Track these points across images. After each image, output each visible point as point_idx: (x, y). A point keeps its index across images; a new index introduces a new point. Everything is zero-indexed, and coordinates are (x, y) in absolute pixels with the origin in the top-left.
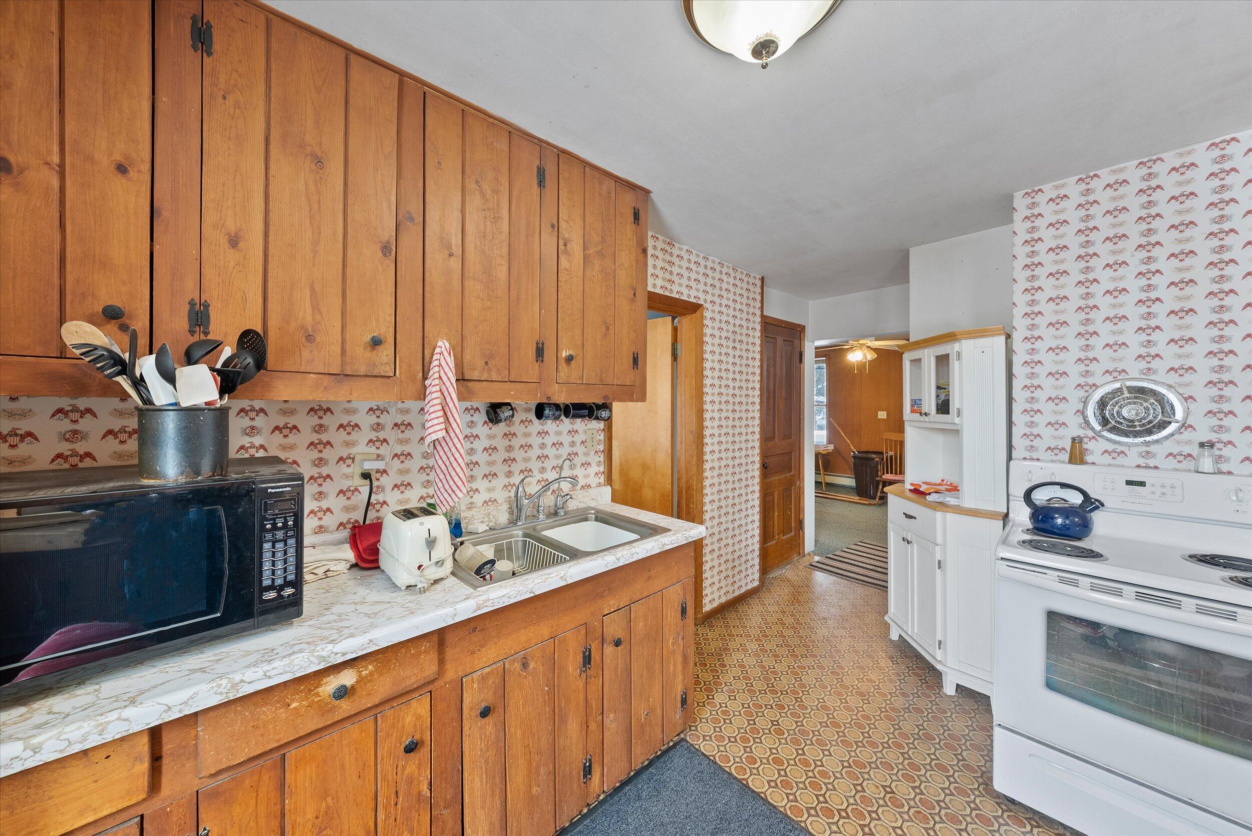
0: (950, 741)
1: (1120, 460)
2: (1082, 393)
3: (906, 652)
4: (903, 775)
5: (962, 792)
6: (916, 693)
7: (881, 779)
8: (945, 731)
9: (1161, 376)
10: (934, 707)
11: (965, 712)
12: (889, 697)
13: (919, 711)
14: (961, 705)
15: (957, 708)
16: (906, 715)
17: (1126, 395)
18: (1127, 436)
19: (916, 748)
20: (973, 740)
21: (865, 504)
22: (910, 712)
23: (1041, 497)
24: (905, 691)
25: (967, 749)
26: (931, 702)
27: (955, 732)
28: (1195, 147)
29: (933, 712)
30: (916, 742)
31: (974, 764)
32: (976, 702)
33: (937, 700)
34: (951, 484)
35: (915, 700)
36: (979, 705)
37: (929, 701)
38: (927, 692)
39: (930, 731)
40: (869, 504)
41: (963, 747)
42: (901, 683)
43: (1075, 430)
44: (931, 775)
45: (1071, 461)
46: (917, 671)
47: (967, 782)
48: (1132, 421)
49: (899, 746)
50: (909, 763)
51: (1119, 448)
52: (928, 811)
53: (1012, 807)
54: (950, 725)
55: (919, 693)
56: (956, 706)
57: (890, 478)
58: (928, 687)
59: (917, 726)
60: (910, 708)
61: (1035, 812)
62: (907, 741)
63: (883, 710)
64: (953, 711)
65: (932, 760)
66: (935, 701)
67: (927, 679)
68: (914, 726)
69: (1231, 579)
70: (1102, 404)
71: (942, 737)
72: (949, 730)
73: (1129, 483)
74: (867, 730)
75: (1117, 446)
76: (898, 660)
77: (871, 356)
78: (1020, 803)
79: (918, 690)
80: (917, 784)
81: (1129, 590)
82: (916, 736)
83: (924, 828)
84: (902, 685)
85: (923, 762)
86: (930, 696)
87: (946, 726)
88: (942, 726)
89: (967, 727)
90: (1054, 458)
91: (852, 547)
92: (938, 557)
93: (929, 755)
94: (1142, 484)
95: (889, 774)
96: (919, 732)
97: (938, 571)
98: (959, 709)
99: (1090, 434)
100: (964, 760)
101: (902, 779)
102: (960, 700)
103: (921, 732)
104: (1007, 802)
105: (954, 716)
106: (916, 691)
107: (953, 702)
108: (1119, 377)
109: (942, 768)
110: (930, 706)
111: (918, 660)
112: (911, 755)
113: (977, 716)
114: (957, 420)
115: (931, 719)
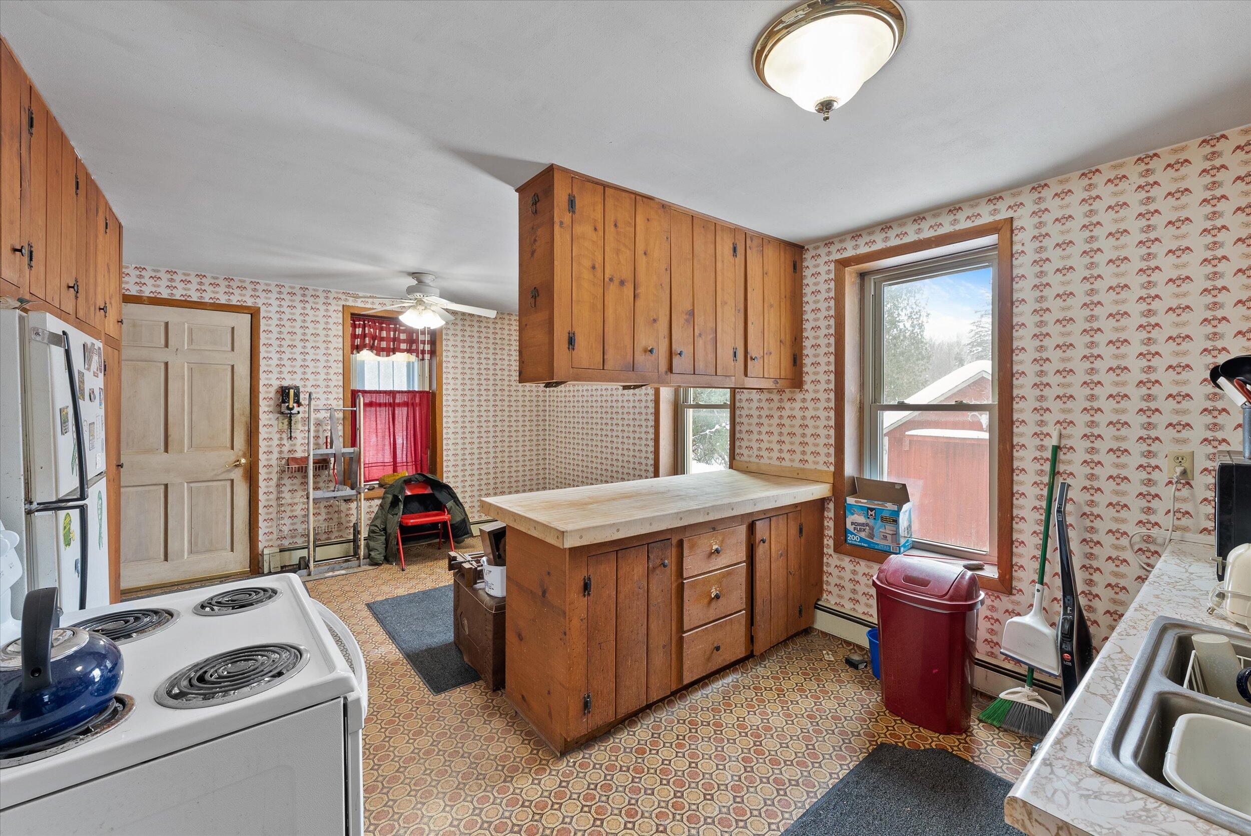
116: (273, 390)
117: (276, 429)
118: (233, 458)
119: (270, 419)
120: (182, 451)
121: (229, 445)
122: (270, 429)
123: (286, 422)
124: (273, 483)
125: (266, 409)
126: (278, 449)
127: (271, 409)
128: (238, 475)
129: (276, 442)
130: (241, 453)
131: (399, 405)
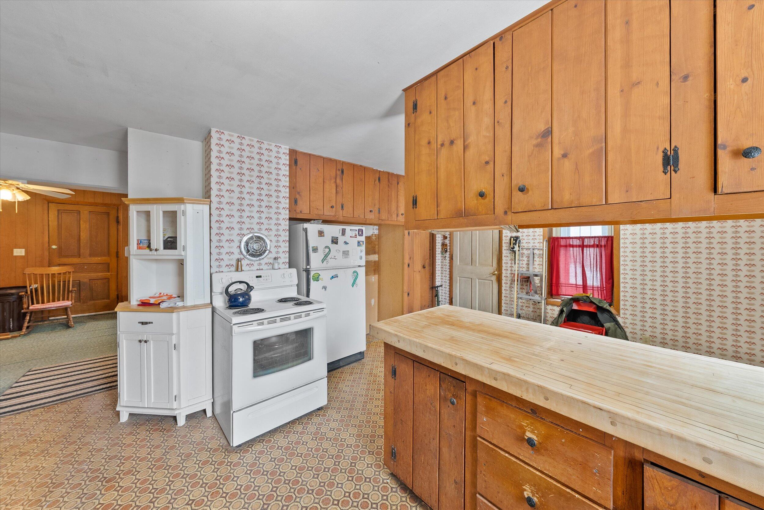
0: (200, 447)
1: (252, 268)
2: (239, 238)
3: (138, 423)
4: (191, 487)
5: (221, 463)
6: (164, 440)
7: (183, 502)
8: (193, 445)
9: (263, 232)
10: (179, 439)
11: (195, 427)
12: (149, 456)
13: (173, 447)
14: (191, 426)
15: (190, 429)
16: (168, 457)
17: (255, 239)
18: (255, 257)
19: (187, 467)
20: (208, 437)
21: (8, 339)
22: (168, 453)
23: (232, 289)
24: (156, 444)
25: (209, 443)
26: (175, 437)
27: (198, 441)
28: (272, 144)
29: (180, 441)
30: (184, 464)
31: (216, 447)
32: (196, 418)
33: (178, 434)
34: (167, 295)
35: (166, 444)
36: (198, 419)
37: (174, 438)
38: (169, 434)
39: (187, 452)
40: (12, 337)
41: (207, 444)
42: (150, 442)
43: (237, 256)
44: (204, 472)
45: (237, 270)
46: (154, 428)
47: (220, 457)
48: (257, 251)
49: (177, 475)
50: (189, 478)
51: (252, 262)
52: (215, 488)
53: (241, 448)
54: (193, 440)
55: (165, 438)
56: (189, 428)
57: (40, 307)
58: (168, 431)
59: (178, 456)
60: (167, 450)
61: (248, 442)
62: (179, 469)
63: (152, 467)
64: (190, 432)
65: (198, 464)
66: (177, 435)
67: (164, 427)
68: (177, 457)
69: (295, 304)
70: (247, 244)
71: (194, 449)
72: (195, 442)
73: (257, 277)
74: (151, 488)
75: (251, 262)
76: (137, 431)
77: (22, 197)
78: (242, 444)
79: (164, 437)
80: (201, 483)
81: (266, 321)
82: (182, 462)
83: (220, 497)
84: (152, 443)
85: (196, 470)
86: (172, 435)
87: (192, 441)
88: (190, 444)
89: (201, 433)
90: (229, 270)
91: (22, 379)
92: (174, 342)
93: (195, 463)
94: (260, 277)
95: (184, 495)
96: (181, 458)
97: (174, 351)
98: (191, 428)
99: (242, 257)
100: (211, 449)
101: (193, 489)
102: (189, 424)
103: (183, 457)
104: (238, 448)
105: (192, 434)
106: (162, 439)
107: (186, 427)
108: (252, 231)
109: (205, 463)
110: (176, 440)
111: (150, 422)
112: (187, 473)
113: (202, 424)
114: (183, 253)
115: (182, 446)
116: (509, 238)
117: (510, 258)
118: (492, 271)
119: (507, 253)
120: (476, 266)
121: (491, 265)
122: (507, 258)
123: (514, 254)
124: (508, 285)
125: (505, 248)
126: (510, 269)
127: (507, 248)
128: (494, 278)
129: (509, 265)
130: (495, 269)
131: (587, 246)
